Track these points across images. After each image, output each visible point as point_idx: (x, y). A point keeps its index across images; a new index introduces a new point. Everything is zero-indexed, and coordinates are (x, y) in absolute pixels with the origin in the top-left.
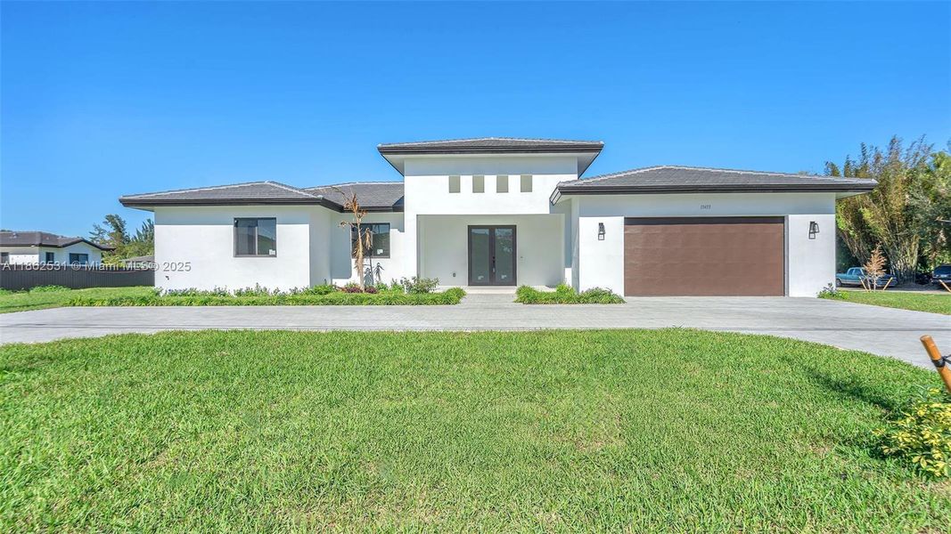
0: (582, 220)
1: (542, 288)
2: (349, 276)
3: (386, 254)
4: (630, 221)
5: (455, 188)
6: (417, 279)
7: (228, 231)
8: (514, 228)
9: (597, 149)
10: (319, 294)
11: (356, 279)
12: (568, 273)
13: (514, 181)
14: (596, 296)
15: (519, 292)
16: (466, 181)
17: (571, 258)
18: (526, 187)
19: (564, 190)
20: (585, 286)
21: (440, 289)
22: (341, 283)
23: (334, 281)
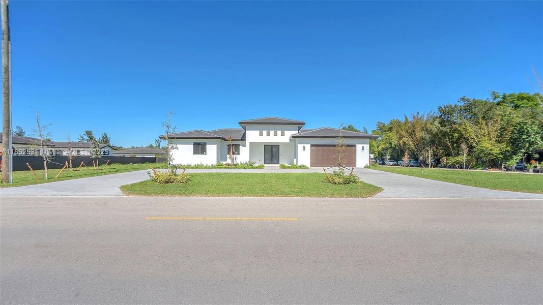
0: (298, 145)
1: (287, 165)
2: (226, 161)
3: (238, 154)
4: (312, 146)
5: (261, 134)
6: (249, 162)
7: (192, 146)
8: (279, 145)
9: (304, 124)
10: (219, 166)
11: (229, 161)
12: (295, 160)
13: (279, 132)
14: (302, 167)
15: (280, 166)
16: (265, 132)
17: (296, 156)
18: (283, 134)
19: (294, 137)
20: (299, 164)
21: (257, 165)
22: (224, 163)
23: (222, 162)
